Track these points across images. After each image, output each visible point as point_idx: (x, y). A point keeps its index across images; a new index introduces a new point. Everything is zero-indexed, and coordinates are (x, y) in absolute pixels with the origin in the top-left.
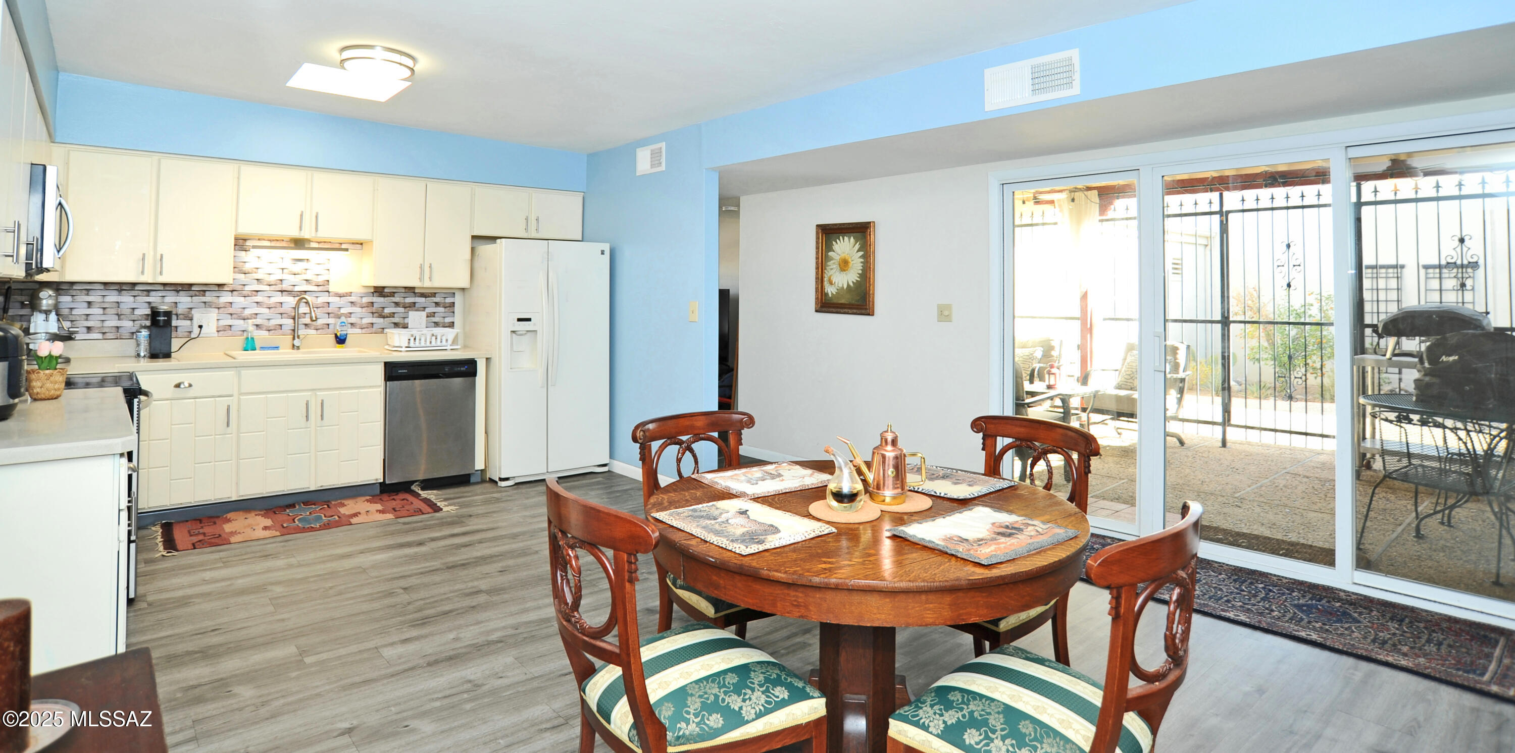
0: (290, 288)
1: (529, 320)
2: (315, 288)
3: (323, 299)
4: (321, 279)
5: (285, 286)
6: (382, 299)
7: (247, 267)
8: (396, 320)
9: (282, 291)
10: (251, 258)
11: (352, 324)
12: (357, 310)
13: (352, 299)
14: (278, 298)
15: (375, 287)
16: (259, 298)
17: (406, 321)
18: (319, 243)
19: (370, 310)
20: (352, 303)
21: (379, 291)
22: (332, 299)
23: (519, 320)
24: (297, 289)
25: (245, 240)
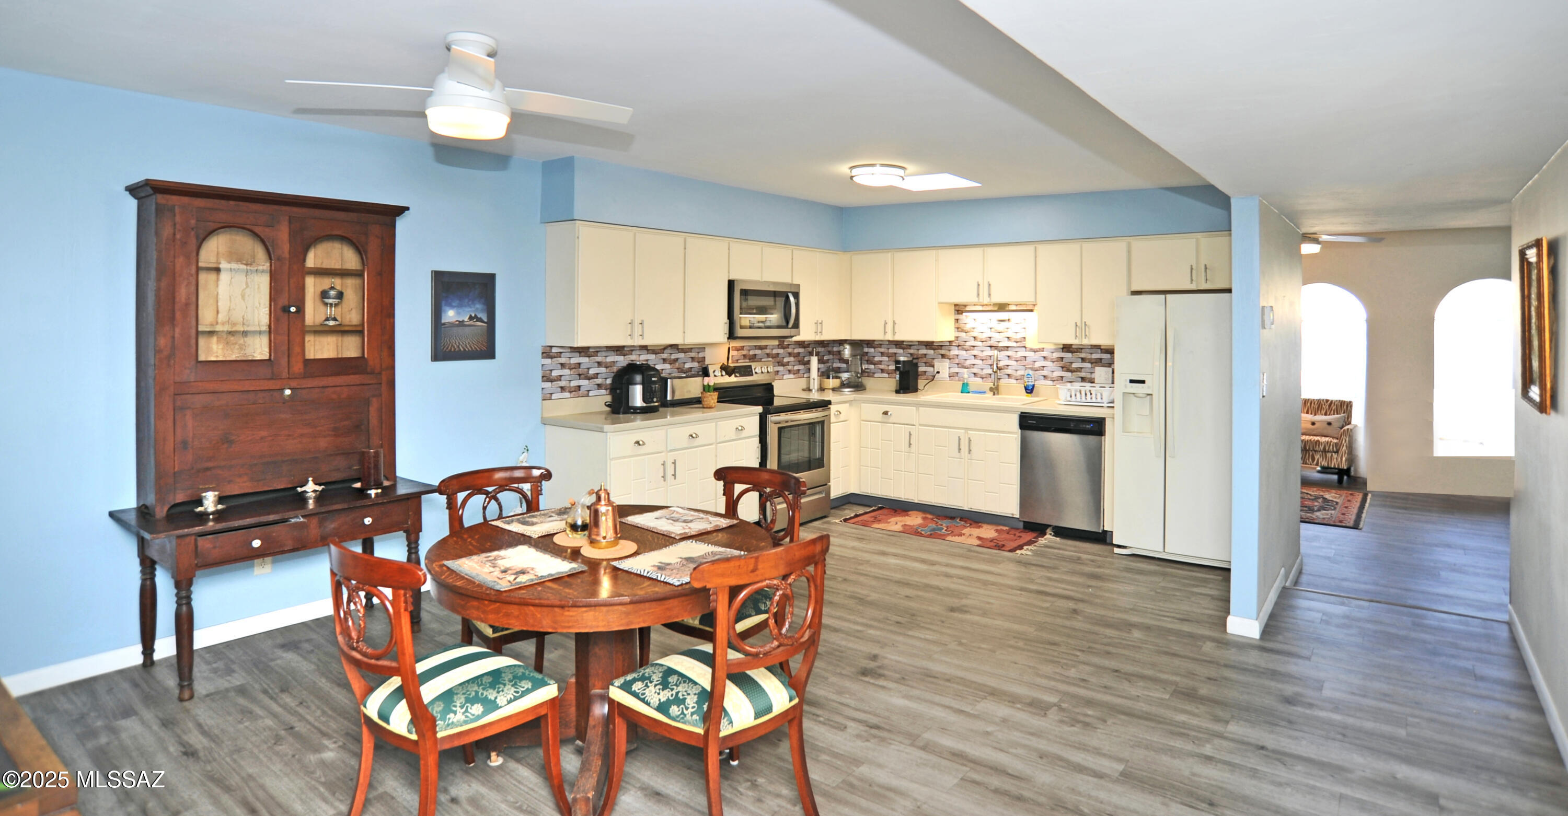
0: (995, 344)
1: (1143, 382)
2: (1015, 344)
3: (1022, 353)
4: (1018, 337)
5: (992, 343)
6: (1069, 355)
7: (967, 327)
8: (1083, 374)
9: (991, 347)
10: (968, 319)
11: (1044, 376)
12: (1048, 364)
13: (1045, 354)
14: (989, 352)
15: (1064, 345)
16: (975, 352)
17: (1093, 376)
18: (983, 306)
19: (1062, 364)
20: (1044, 357)
21: (1067, 348)
22: (1030, 354)
23: (1132, 381)
24: (1001, 345)
25: (965, 306)
